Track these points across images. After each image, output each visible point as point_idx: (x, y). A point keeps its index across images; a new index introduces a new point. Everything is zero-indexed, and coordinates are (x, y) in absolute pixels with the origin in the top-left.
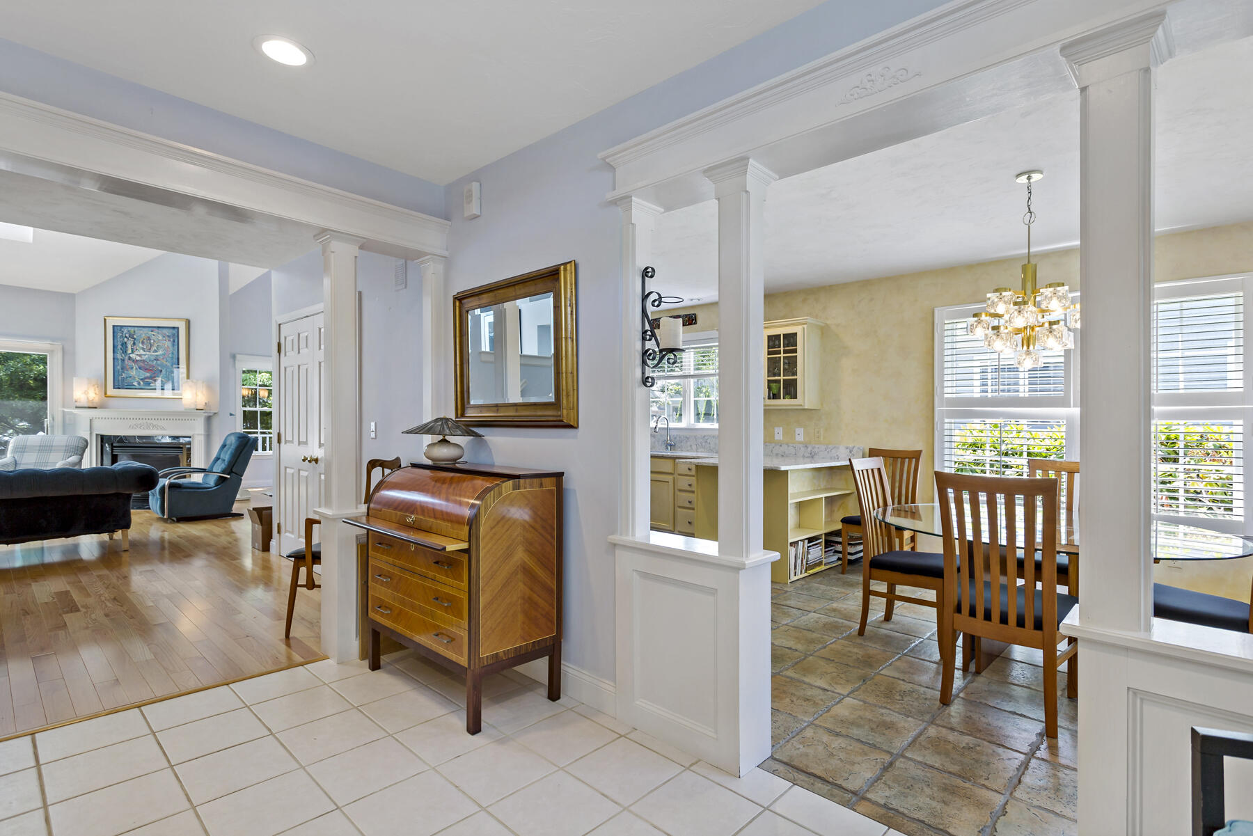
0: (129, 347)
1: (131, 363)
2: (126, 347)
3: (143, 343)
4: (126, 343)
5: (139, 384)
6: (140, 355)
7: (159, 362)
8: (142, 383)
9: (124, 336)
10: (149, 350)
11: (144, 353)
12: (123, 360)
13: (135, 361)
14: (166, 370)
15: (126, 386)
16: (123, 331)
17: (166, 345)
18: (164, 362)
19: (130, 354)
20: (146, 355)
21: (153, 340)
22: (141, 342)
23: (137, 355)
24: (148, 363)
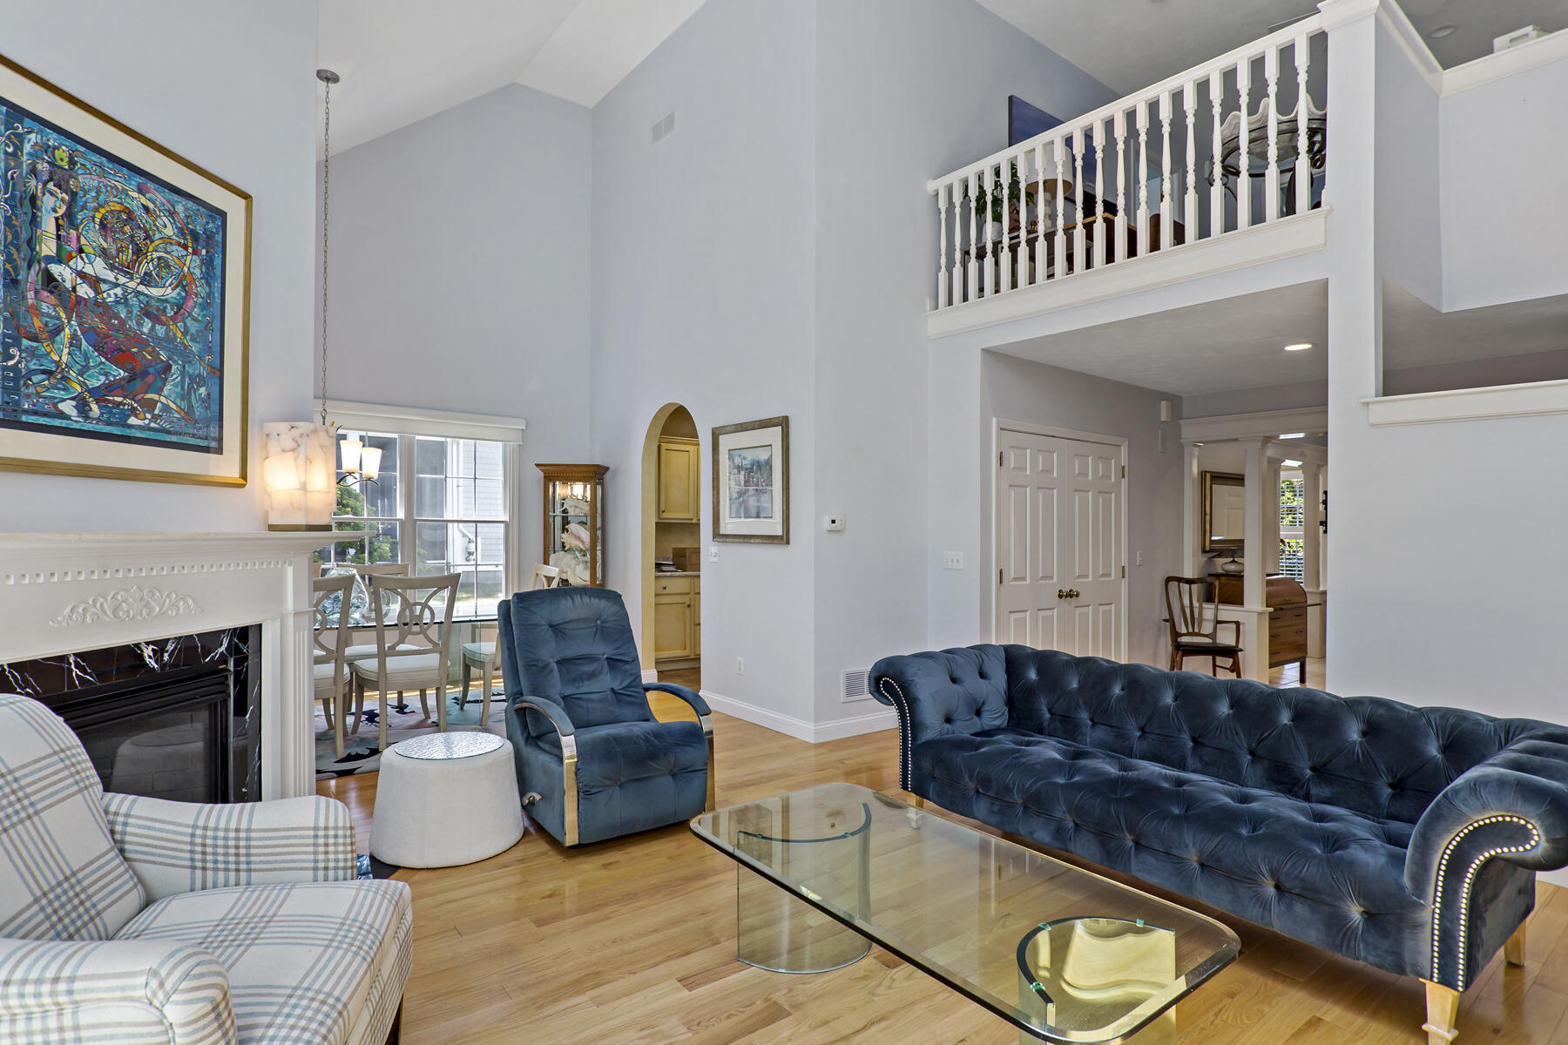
0: (48, 225)
5: (83, 408)
6: (95, 282)
7: (160, 330)
10: (127, 270)
14: (184, 367)
15: (26, 412)
16: (20, 137)
17: (186, 269)
18: (179, 334)
19: (49, 259)
20: (116, 285)
21: (146, 231)
22: (97, 220)
23: (82, 275)
24: (123, 322)
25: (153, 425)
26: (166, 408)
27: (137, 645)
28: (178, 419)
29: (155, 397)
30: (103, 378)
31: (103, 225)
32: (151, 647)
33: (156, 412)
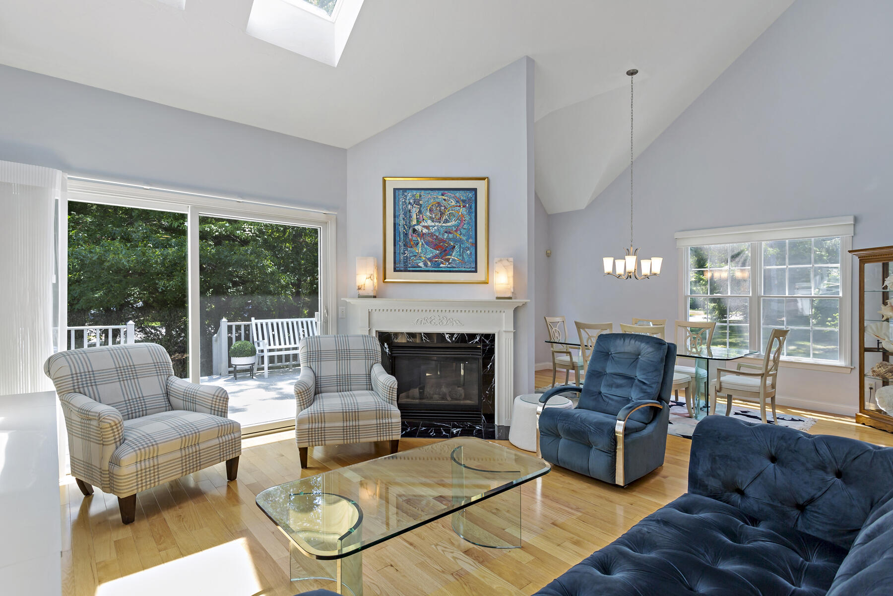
0: (414, 217)
1: (415, 237)
2: (410, 217)
3: (431, 210)
4: (410, 210)
5: (425, 264)
6: (427, 227)
7: (451, 236)
8: (429, 263)
9: (407, 201)
10: (439, 220)
11: (433, 224)
12: (406, 235)
13: (422, 235)
14: (460, 246)
15: (409, 267)
16: (406, 196)
17: (460, 213)
18: (458, 235)
19: (415, 225)
20: (435, 226)
21: (444, 206)
22: (428, 209)
23: (424, 226)
24: (437, 237)
25: (449, 266)
26: (454, 260)
27: (443, 334)
28: (459, 263)
29: (450, 257)
30: (431, 254)
31: (430, 210)
32: (448, 335)
33: (450, 262)
